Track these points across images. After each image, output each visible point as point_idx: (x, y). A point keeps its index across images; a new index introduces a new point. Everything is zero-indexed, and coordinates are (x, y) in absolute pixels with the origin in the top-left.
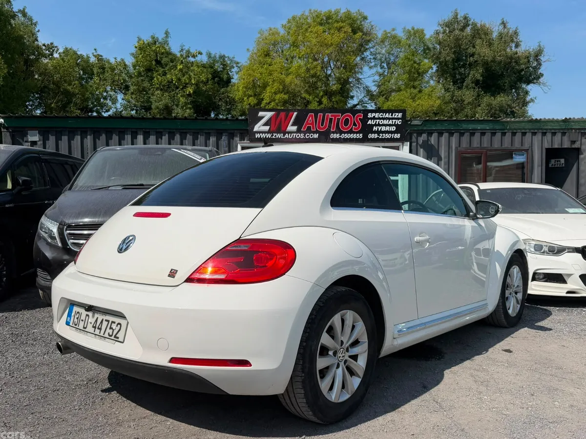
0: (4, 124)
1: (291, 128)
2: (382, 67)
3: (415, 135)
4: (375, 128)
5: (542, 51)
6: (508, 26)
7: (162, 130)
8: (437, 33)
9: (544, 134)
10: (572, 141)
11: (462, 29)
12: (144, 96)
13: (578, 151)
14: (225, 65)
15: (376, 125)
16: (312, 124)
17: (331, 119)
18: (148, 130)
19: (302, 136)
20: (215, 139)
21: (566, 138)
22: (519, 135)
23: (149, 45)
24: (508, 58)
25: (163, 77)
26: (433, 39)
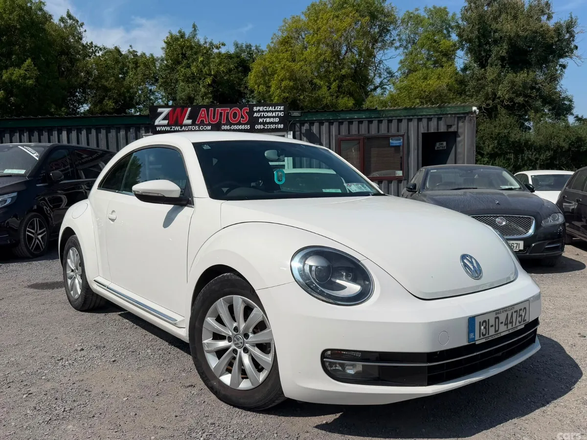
1: (187, 122)
3: (298, 125)
7: (81, 127)
9: (420, 120)
10: (448, 126)
14: (250, 54)
17: (221, 113)
18: (70, 128)
20: (125, 132)
21: (442, 123)
22: (395, 123)
23: (177, 39)
24: (534, 32)
25: (187, 69)
26: (459, 16)
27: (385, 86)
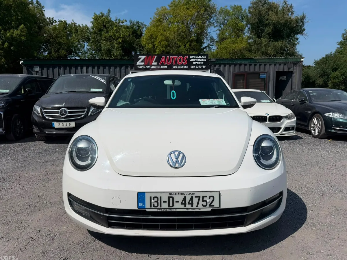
0: (23, 63)
1: (154, 63)
2: (220, 27)
3: (213, 66)
4: (194, 63)
5: (305, 17)
6: (288, 3)
7: (94, 65)
8: (250, 8)
9: (275, 65)
10: (289, 68)
11: (262, 6)
12: (98, 44)
13: (292, 73)
14: (139, 26)
15: (194, 62)
16: (164, 61)
17: (173, 59)
18: (88, 65)
19: (159, 67)
20: (119, 69)
21: (286, 67)
22: (263, 66)
23: (100, 17)
24: (285, 21)
25: (107, 34)
26: (247, 11)
27: (211, 47)
